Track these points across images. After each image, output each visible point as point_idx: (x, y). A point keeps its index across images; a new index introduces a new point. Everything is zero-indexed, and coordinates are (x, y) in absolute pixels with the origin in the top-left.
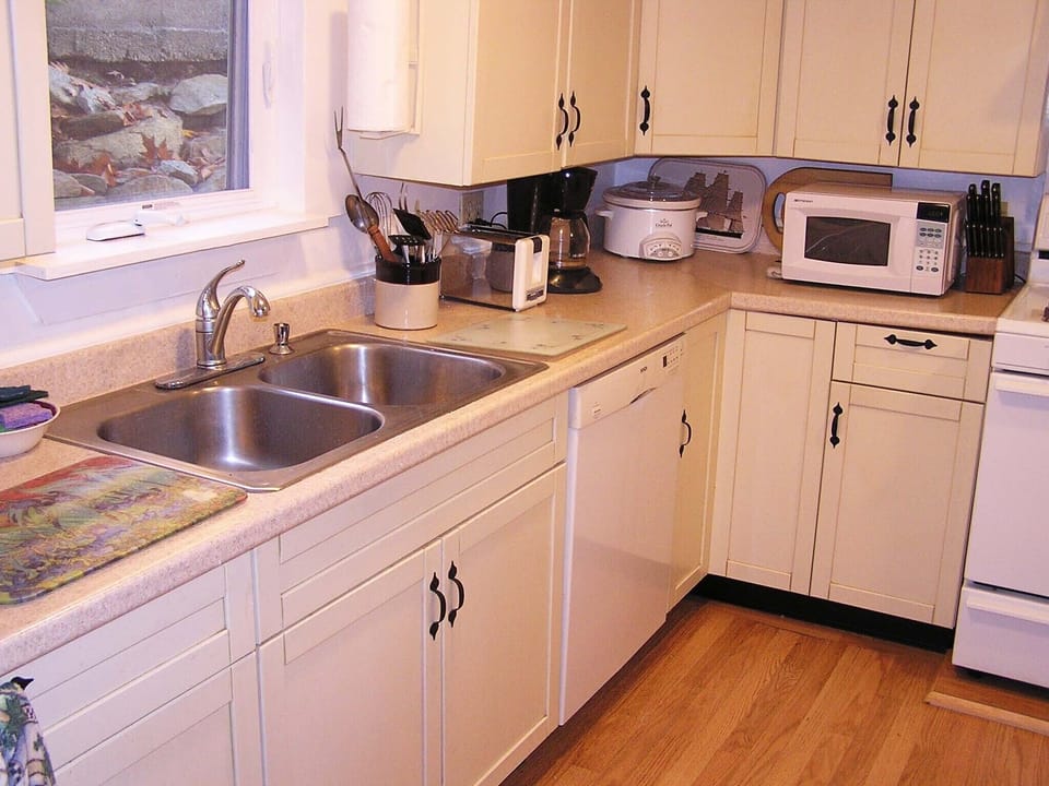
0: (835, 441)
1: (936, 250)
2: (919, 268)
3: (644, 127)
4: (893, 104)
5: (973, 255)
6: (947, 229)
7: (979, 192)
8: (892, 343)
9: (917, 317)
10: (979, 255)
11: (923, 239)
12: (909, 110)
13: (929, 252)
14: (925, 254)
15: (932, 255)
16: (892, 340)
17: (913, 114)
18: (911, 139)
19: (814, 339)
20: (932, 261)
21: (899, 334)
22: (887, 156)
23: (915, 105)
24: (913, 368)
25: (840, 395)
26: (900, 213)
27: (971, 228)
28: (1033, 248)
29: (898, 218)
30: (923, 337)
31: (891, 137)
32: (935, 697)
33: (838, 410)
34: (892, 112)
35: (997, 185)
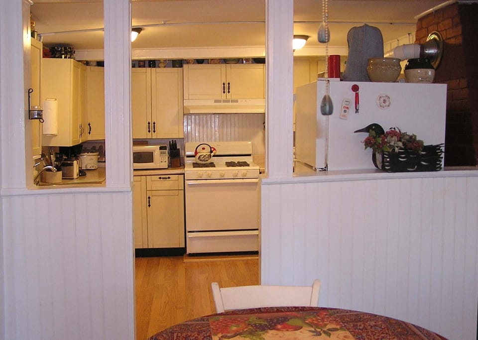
0: (149, 206)
2: (162, 162)
3: (89, 133)
4: (149, 123)
5: (172, 158)
6: (167, 151)
7: (171, 143)
8: (160, 179)
9: (165, 173)
11: (161, 155)
12: (153, 125)
14: (162, 158)
15: (164, 158)
17: (154, 126)
18: (154, 131)
19: (141, 181)
20: (164, 160)
21: (162, 176)
22: (149, 136)
23: (154, 123)
24: (167, 184)
25: (149, 194)
26: (155, 149)
27: (171, 152)
28: (185, 156)
29: (155, 151)
30: (167, 176)
31: (149, 132)
32: (185, 260)
33: (149, 198)
34: (149, 125)
35: (175, 141)
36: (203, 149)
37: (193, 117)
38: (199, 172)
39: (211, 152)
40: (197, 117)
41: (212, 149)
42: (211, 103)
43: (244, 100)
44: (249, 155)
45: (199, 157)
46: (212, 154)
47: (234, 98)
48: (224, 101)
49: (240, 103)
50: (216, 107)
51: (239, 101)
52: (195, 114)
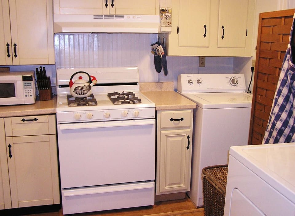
0: (11, 156)
1: (30, 90)
2: (26, 96)
4: (8, 45)
5: (41, 89)
6: (33, 82)
7: (39, 70)
8: (24, 121)
9: (30, 112)
10: (43, 89)
11: (26, 87)
12: (13, 47)
13: (28, 91)
14: (27, 91)
15: (30, 91)
16: (24, 120)
17: (15, 48)
18: (16, 56)
20: (30, 93)
22: (8, 62)
23: (15, 45)
24: (33, 128)
25: (10, 141)
26: (17, 79)
27: (39, 81)
28: (57, 85)
29: (17, 82)
30: (33, 118)
31: (9, 56)
33: (10, 146)
34: (8, 48)
35: (44, 68)
36: (80, 78)
37: (66, 36)
38: (76, 113)
39: (90, 82)
40: (72, 37)
41: (92, 78)
42: (90, 19)
43: (131, 16)
44: (136, 84)
45: (75, 90)
46: (92, 84)
47: (119, 13)
48: (107, 17)
49: (126, 20)
50: (96, 25)
51: (126, 17)
52: (69, 33)
